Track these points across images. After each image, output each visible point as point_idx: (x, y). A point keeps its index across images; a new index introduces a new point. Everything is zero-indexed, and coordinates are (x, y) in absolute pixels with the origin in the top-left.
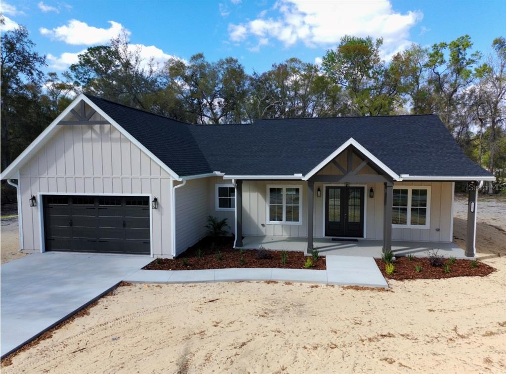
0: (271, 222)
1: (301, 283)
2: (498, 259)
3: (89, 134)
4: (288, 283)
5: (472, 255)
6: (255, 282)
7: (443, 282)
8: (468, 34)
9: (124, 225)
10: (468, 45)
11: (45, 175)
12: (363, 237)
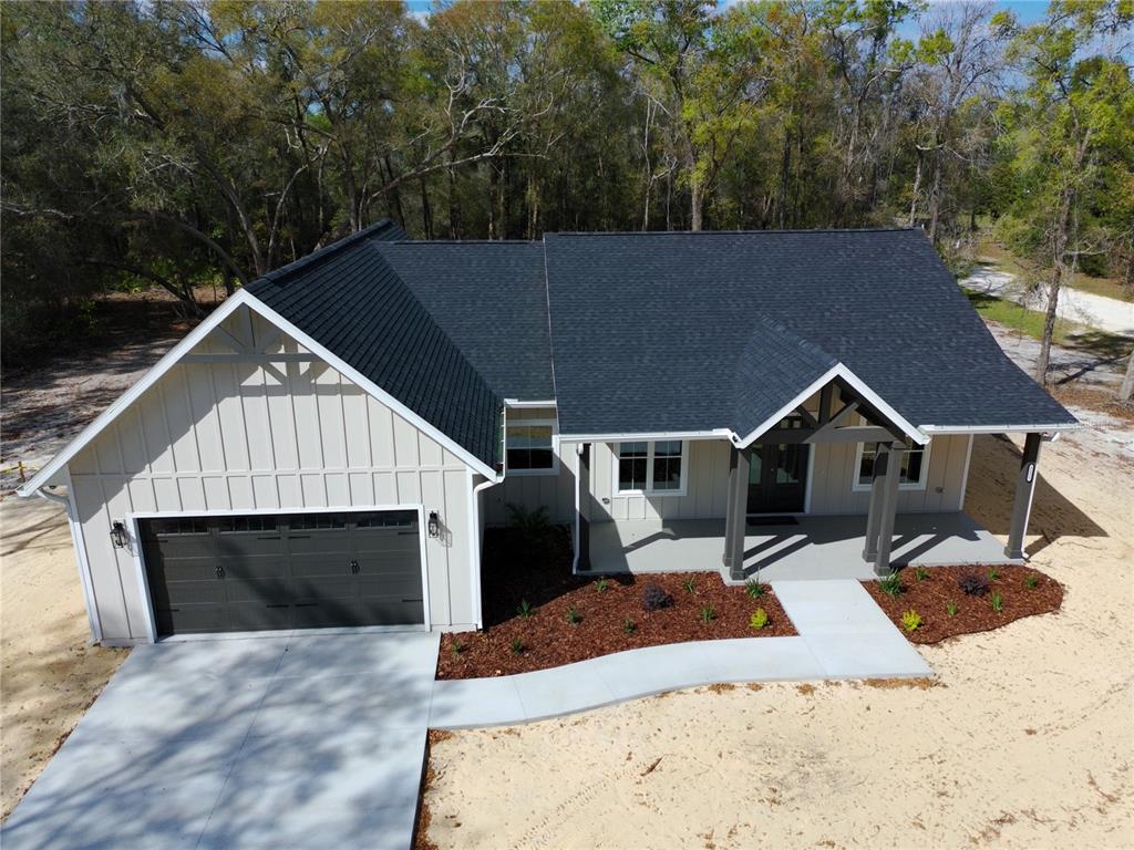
0: (623, 492)
3: (256, 378)
4: (756, 687)
6: (691, 690)
9: (355, 570)
11: (144, 474)
12: (803, 511)
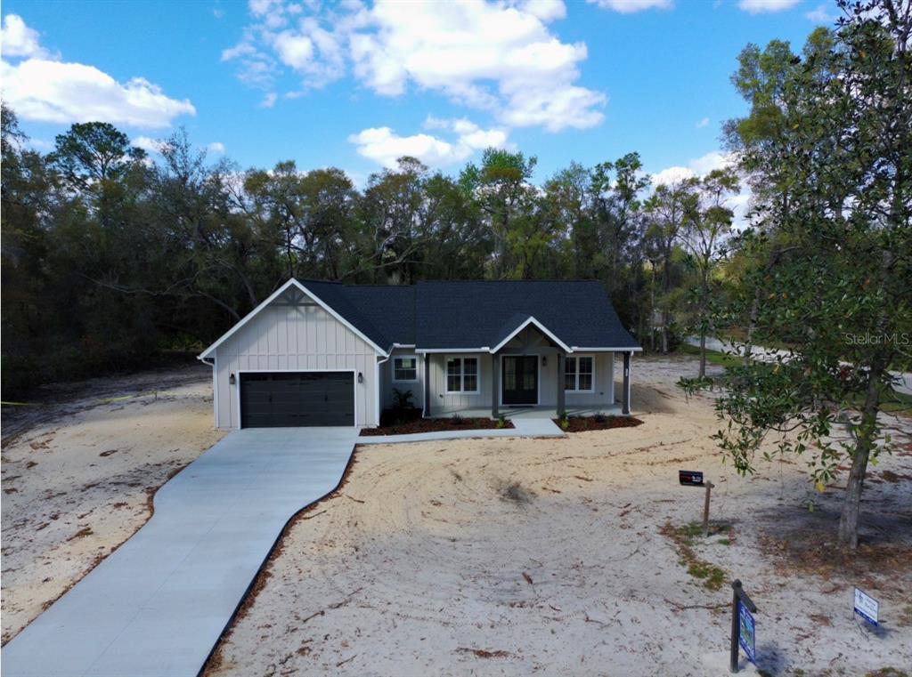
0: (450, 392)
1: (501, 437)
2: (648, 416)
3: (293, 314)
4: (491, 438)
5: (627, 412)
7: (604, 431)
8: (638, 152)
9: (326, 399)
10: (636, 165)
11: (245, 353)
12: (536, 402)
